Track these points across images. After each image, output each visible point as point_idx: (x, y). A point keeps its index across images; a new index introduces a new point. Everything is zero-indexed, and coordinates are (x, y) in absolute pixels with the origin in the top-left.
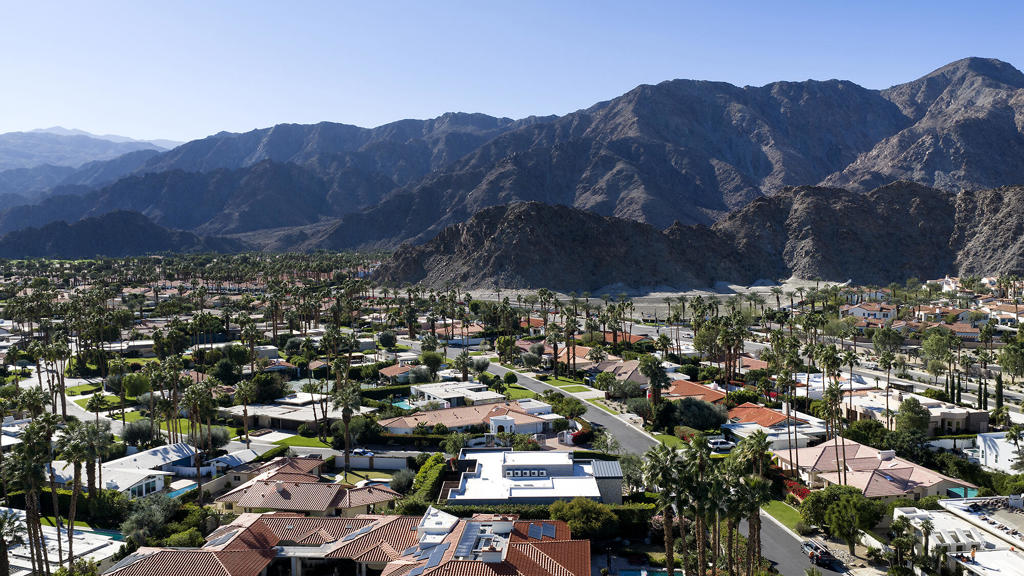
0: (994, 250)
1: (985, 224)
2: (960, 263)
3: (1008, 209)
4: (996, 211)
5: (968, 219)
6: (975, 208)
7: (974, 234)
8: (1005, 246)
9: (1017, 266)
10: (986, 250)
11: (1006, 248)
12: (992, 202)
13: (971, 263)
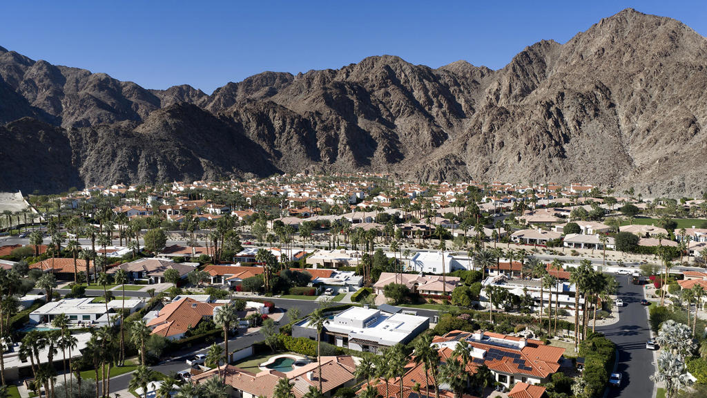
0: (103, 167)
1: (91, 150)
2: (84, 177)
3: (103, 141)
4: (96, 141)
5: (79, 146)
6: (81, 139)
7: (86, 156)
8: (108, 164)
9: (121, 177)
10: (98, 167)
11: (109, 166)
12: (91, 135)
13: (91, 176)
